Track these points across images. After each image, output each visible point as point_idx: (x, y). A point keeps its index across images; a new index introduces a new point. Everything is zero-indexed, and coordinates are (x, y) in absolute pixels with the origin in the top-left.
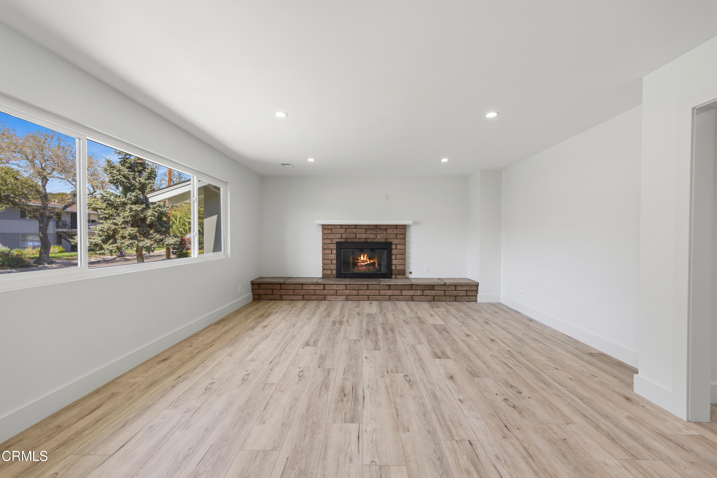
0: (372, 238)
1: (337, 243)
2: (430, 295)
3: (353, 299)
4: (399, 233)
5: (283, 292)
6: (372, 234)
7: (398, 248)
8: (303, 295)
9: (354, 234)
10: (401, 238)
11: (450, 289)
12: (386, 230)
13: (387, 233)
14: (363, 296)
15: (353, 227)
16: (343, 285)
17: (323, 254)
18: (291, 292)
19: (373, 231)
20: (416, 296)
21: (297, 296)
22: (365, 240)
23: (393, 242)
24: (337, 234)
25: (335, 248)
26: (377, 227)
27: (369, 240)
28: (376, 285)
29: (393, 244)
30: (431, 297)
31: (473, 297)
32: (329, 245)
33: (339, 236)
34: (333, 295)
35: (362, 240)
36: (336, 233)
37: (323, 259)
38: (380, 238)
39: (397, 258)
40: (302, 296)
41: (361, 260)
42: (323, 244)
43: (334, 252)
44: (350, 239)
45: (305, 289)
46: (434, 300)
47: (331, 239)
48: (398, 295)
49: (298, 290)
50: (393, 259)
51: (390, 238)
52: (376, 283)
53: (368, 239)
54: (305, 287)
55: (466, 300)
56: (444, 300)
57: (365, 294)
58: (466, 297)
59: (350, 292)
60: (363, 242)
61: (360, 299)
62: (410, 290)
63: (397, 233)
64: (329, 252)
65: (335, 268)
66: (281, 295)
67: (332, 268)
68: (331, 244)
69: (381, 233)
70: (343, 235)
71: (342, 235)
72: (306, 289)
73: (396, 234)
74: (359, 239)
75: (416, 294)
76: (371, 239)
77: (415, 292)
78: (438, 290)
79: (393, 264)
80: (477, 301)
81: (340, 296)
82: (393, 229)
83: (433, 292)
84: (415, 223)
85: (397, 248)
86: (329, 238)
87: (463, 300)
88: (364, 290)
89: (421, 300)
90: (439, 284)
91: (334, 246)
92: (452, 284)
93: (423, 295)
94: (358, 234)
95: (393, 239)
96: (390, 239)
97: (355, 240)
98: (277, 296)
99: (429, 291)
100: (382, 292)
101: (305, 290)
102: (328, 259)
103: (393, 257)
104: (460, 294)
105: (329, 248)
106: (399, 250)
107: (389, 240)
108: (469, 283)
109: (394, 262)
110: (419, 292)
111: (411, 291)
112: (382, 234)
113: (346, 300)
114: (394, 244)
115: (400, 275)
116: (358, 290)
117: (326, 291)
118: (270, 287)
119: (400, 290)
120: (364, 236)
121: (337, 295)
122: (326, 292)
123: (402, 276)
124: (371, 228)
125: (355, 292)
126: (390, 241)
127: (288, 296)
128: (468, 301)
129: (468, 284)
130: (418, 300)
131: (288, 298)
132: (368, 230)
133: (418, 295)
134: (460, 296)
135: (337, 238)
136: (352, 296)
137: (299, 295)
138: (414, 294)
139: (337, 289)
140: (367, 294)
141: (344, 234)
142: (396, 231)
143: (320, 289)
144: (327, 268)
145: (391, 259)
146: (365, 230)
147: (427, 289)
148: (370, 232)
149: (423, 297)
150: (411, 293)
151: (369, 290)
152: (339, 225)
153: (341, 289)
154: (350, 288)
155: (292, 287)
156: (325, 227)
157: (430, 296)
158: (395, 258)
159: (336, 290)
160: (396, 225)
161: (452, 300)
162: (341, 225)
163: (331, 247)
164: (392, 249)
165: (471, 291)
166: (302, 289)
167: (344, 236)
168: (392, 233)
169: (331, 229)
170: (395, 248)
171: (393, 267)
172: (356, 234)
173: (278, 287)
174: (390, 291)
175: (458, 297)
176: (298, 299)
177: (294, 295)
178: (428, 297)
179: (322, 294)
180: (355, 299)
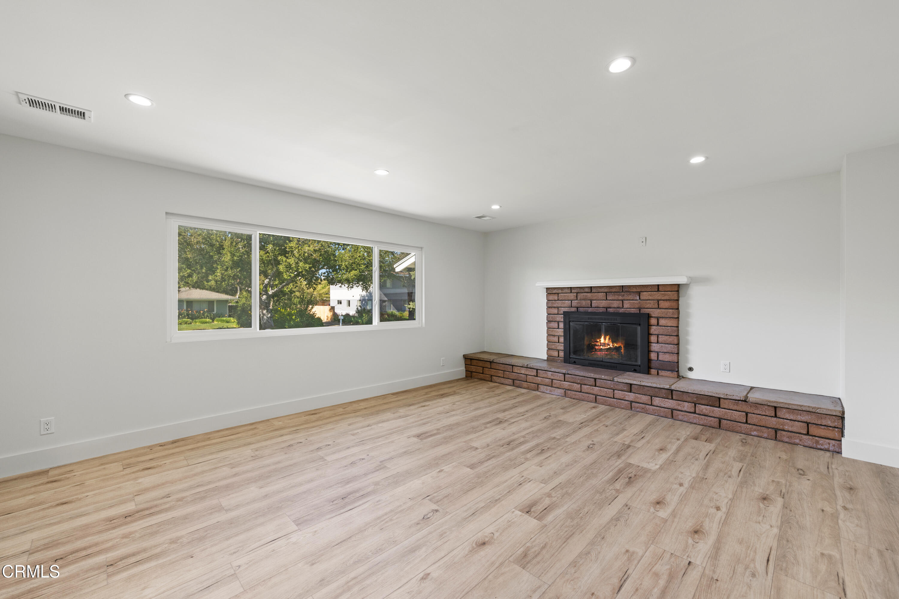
0: (616, 306)
1: (565, 313)
2: (710, 414)
3: (574, 397)
4: (663, 298)
5: (493, 372)
6: (617, 300)
7: (662, 325)
8: (514, 380)
9: (588, 300)
10: (667, 307)
11: (759, 413)
12: (639, 293)
13: (642, 298)
14: (587, 395)
15: (587, 290)
16: (561, 373)
17: (549, 328)
18: (500, 373)
19: (618, 295)
20: (682, 411)
21: (507, 379)
22: (604, 310)
23: (652, 313)
24: (566, 300)
25: (562, 320)
26: (623, 289)
27: (611, 310)
28: (608, 381)
29: (652, 317)
30: (712, 419)
31: (827, 441)
32: (555, 315)
33: (568, 303)
34: (547, 386)
35: (601, 310)
36: (563, 299)
37: (549, 335)
38: (629, 307)
39: (660, 340)
40: (512, 380)
41: (600, 343)
42: (548, 314)
43: (562, 325)
44: (583, 307)
45: (515, 372)
46: (720, 426)
47: (558, 308)
48: (646, 404)
49: (508, 371)
50: (652, 341)
51: (648, 306)
52: (606, 378)
53: (610, 308)
54: (515, 369)
55: (806, 444)
56: (743, 432)
57: (591, 391)
58: (805, 437)
59: (569, 385)
60: (602, 312)
61: (583, 398)
62: (668, 399)
63: (659, 298)
64: (555, 325)
65: (562, 348)
66: (491, 376)
67: (559, 348)
68: (558, 314)
69: (631, 299)
70: (573, 301)
71: (571, 302)
72: (517, 372)
73: (658, 301)
74: (596, 307)
75: (679, 408)
76: (614, 308)
77: (679, 405)
78: (729, 409)
79: (652, 350)
80: (840, 453)
81: (556, 389)
82: (652, 293)
83: (717, 412)
84: (694, 280)
85: (660, 324)
86: (555, 306)
87: (797, 441)
88: (589, 385)
89: (691, 421)
90: (730, 397)
91: (560, 318)
92: (766, 403)
93: (695, 413)
94: (595, 301)
95: (653, 309)
96: (646, 308)
97: (590, 310)
98: (488, 375)
99: (709, 407)
100: (618, 394)
101: (516, 374)
102: (554, 336)
103: (653, 339)
104: (786, 428)
105: (556, 320)
106: (663, 328)
107: (643, 311)
108: (813, 408)
109: (655, 347)
110: (687, 406)
111: (671, 401)
112: (633, 300)
113: (564, 396)
114: (654, 317)
115: (665, 370)
116: (581, 384)
117: (539, 378)
118: (481, 364)
119: (650, 396)
120: (604, 303)
121: (553, 387)
122: (539, 380)
123: (669, 372)
124: (614, 291)
125: (577, 387)
126: (648, 312)
127: (498, 377)
128: (811, 445)
129: (811, 410)
130: (684, 420)
131: (498, 381)
132: (610, 293)
133: (683, 409)
134: (788, 431)
135: (565, 306)
136: (572, 392)
137: (509, 379)
138: (676, 407)
139: (552, 378)
140: (595, 393)
141: (575, 300)
142: (658, 296)
143: (532, 375)
144: (553, 347)
145: (649, 343)
146: (605, 294)
147: (703, 402)
148: (613, 298)
149: (695, 415)
150: (670, 403)
151: (598, 387)
152: (568, 288)
153: (558, 378)
154: (570, 380)
155: (502, 367)
156: (550, 291)
157: (710, 416)
158: (656, 341)
159: (552, 380)
160: (658, 285)
161: (765, 435)
162: (571, 288)
163: (558, 319)
164: (651, 326)
165: (823, 427)
166: (512, 372)
167: (575, 303)
168: (650, 298)
169: (558, 294)
170: (656, 323)
171: (653, 356)
172: (591, 301)
173: (488, 365)
174: (632, 394)
175: (784, 433)
176: (508, 383)
177: (504, 378)
178: (706, 418)
179: (534, 381)
180: (577, 397)
